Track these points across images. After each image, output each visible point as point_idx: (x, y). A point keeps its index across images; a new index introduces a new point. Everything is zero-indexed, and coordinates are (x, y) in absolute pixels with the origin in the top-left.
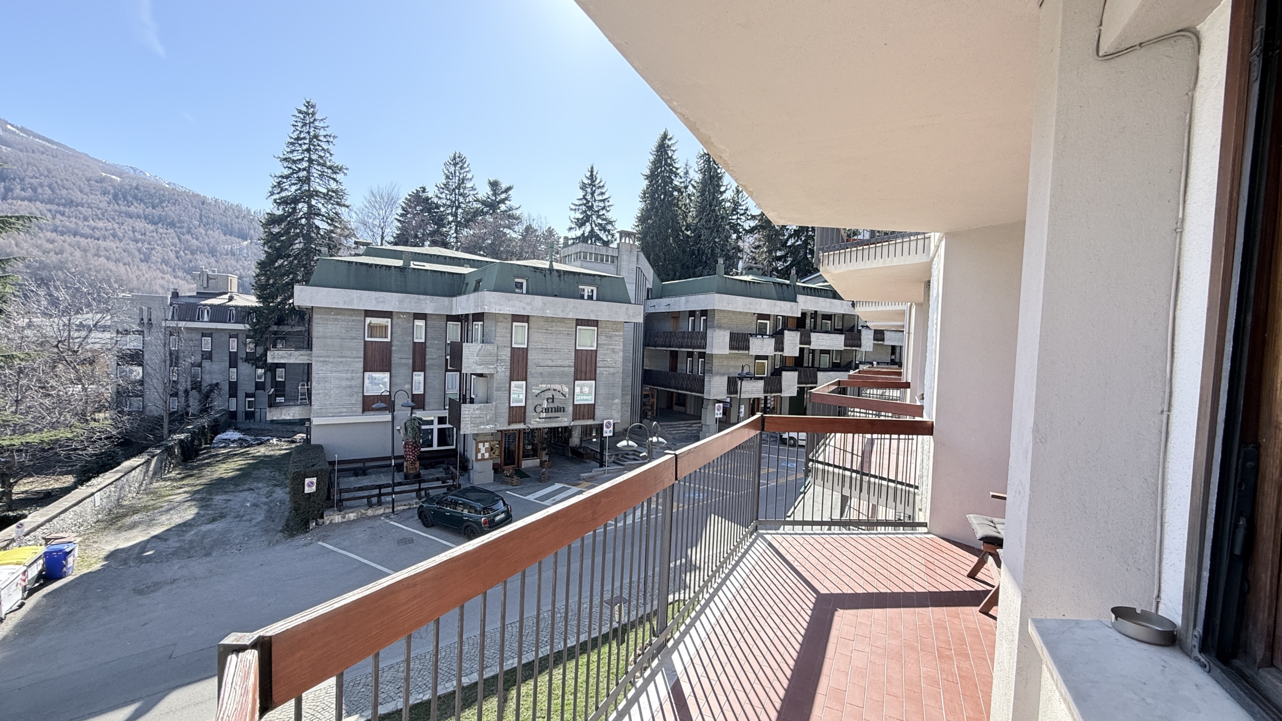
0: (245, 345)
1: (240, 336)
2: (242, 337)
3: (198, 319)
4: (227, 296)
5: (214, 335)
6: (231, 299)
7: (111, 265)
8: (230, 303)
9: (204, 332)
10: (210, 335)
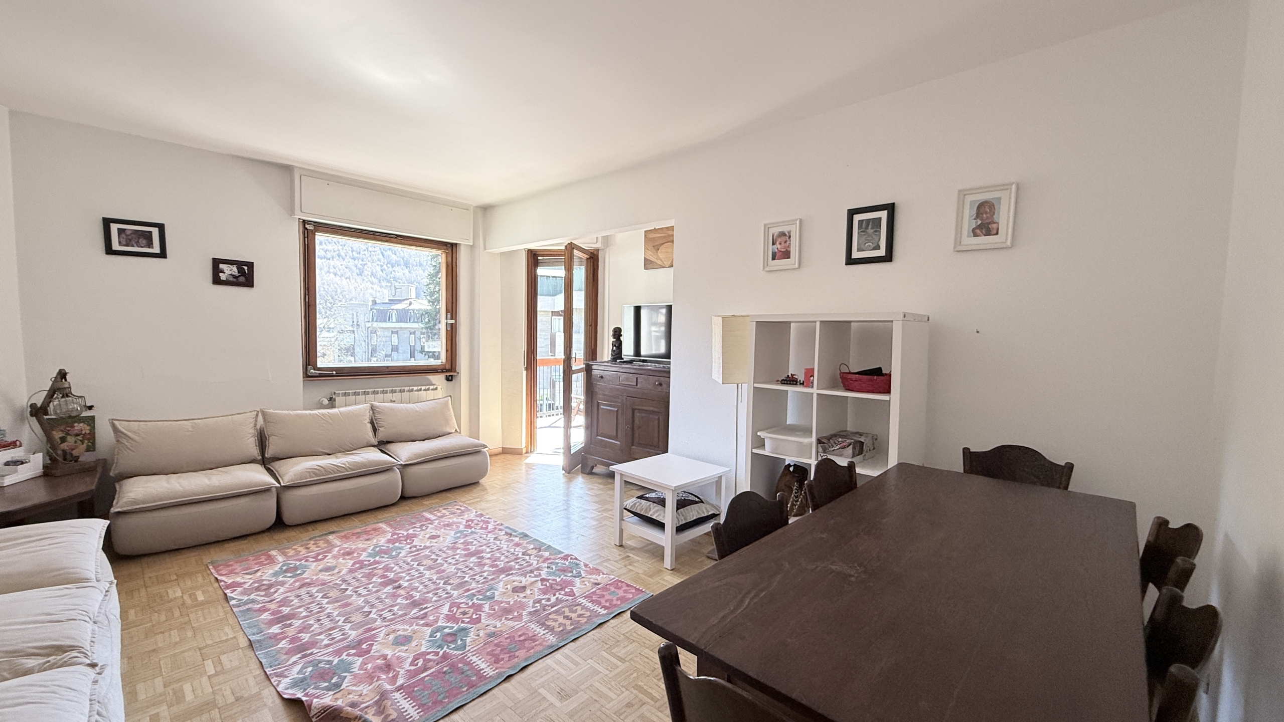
0: (420, 339)
1: (417, 333)
2: (418, 334)
3: (389, 320)
4: (408, 302)
5: (399, 332)
6: (410, 304)
7: (337, 279)
8: (410, 308)
9: (393, 330)
10: (397, 333)
